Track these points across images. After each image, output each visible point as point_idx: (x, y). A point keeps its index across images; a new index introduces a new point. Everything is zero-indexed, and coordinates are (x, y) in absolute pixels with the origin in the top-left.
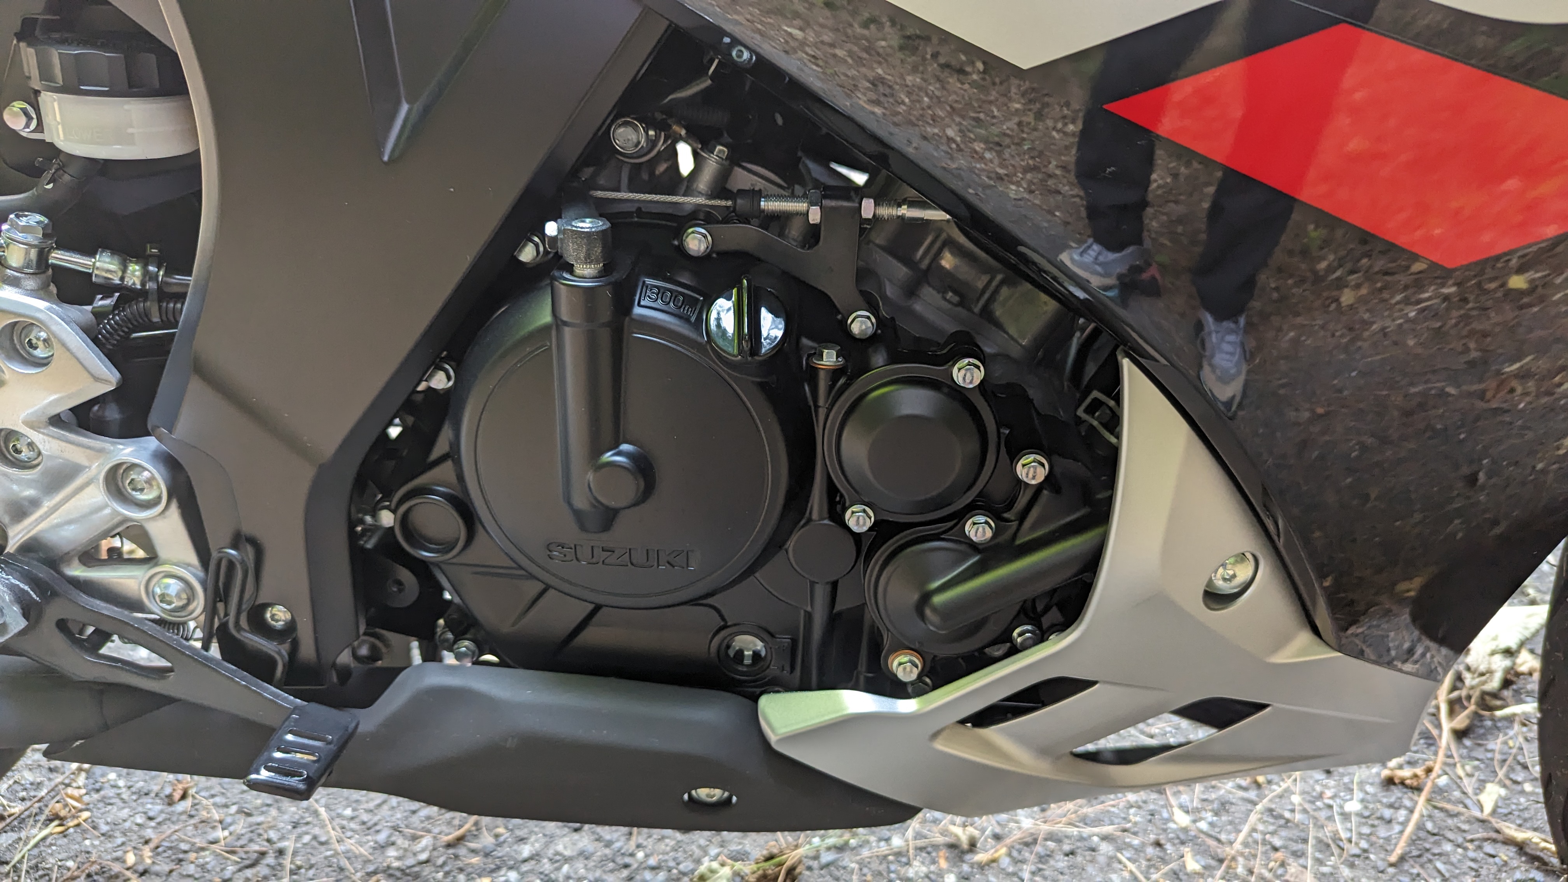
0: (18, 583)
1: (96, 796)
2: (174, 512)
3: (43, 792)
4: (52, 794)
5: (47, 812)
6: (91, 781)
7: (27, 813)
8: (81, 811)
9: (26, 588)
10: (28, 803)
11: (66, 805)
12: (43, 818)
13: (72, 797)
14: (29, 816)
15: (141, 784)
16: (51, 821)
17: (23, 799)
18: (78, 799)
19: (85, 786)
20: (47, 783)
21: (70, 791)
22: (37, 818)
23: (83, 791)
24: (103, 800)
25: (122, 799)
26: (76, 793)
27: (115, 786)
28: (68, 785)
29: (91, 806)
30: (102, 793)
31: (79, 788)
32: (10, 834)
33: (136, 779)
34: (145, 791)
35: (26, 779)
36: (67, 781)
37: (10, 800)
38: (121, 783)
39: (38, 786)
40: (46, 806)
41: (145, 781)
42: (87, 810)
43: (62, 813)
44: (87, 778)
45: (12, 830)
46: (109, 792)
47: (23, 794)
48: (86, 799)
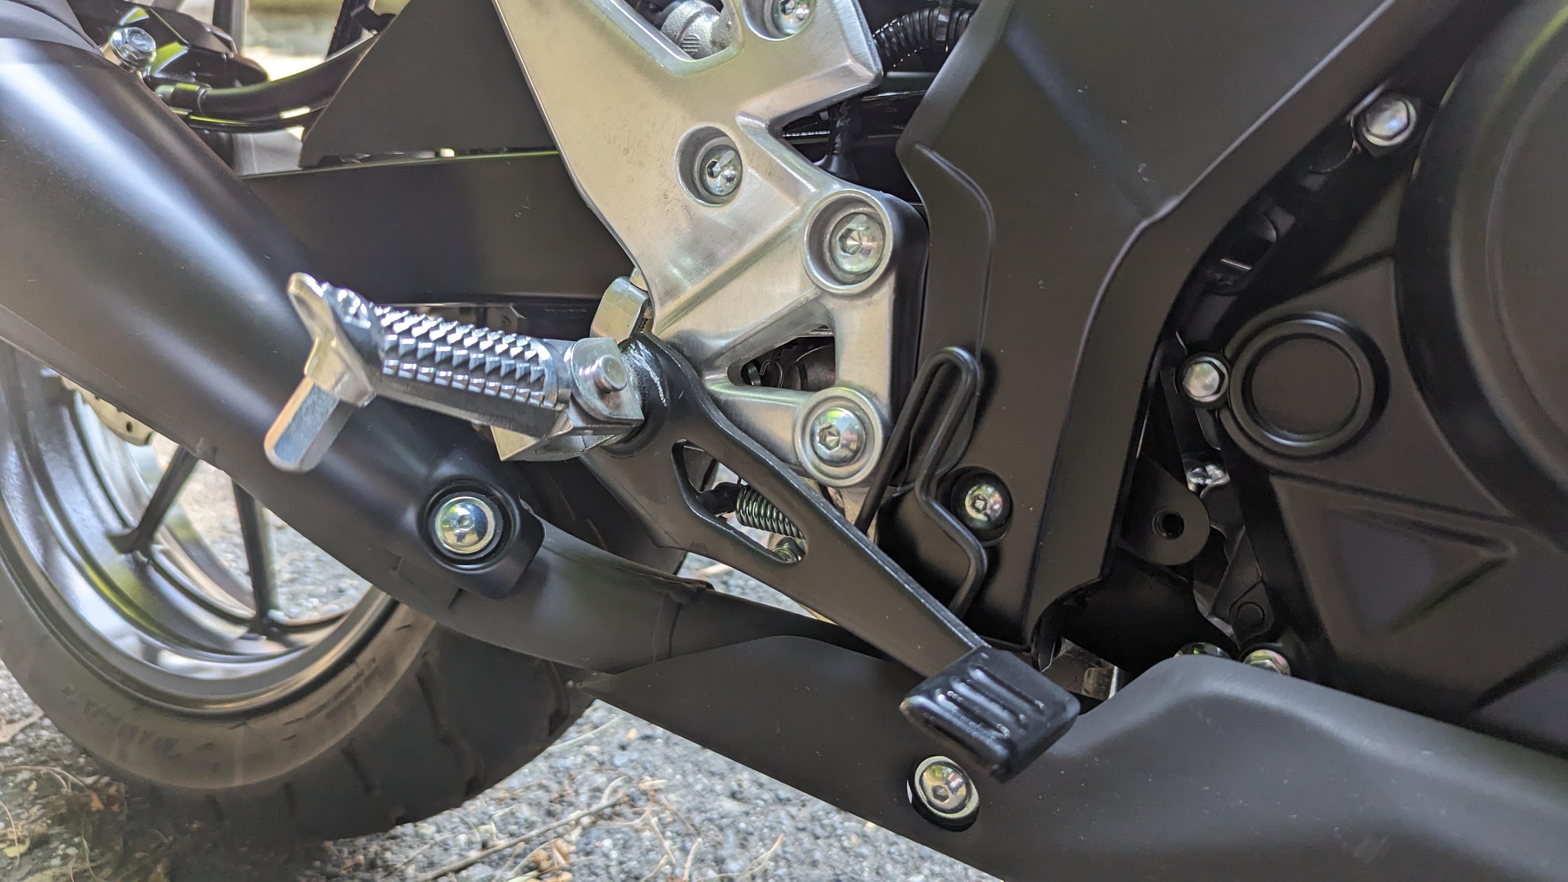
0: (649, 369)
1: (583, 859)
2: (885, 295)
3: (534, 833)
4: (542, 839)
5: (530, 857)
6: (585, 840)
7: (509, 850)
8: (564, 870)
9: (656, 380)
10: (515, 840)
11: (550, 858)
12: (523, 862)
13: (559, 850)
14: (510, 856)
15: (633, 864)
16: (531, 869)
17: (512, 835)
18: (565, 856)
19: (577, 844)
20: (540, 824)
21: (560, 842)
22: (518, 860)
23: (573, 848)
24: (589, 866)
25: (609, 873)
26: (566, 848)
27: (606, 856)
28: (560, 836)
29: (575, 868)
30: (591, 857)
31: (569, 842)
32: (487, 867)
33: (630, 856)
34: (636, 873)
35: (522, 813)
36: (560, 830)
37: (500, 831)
38: (614, 854)
39: (531, 825)
40: (532, 850)
41: (639, 862)
42: (569, 871)
43: (545, 865)
44: (582, 835)
45: (490, 864)
46: (598, 860)
47: (513, 828)
48: (573, 858)
